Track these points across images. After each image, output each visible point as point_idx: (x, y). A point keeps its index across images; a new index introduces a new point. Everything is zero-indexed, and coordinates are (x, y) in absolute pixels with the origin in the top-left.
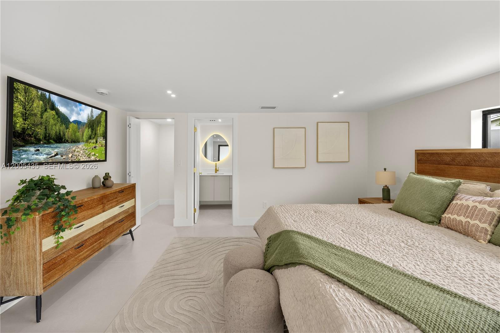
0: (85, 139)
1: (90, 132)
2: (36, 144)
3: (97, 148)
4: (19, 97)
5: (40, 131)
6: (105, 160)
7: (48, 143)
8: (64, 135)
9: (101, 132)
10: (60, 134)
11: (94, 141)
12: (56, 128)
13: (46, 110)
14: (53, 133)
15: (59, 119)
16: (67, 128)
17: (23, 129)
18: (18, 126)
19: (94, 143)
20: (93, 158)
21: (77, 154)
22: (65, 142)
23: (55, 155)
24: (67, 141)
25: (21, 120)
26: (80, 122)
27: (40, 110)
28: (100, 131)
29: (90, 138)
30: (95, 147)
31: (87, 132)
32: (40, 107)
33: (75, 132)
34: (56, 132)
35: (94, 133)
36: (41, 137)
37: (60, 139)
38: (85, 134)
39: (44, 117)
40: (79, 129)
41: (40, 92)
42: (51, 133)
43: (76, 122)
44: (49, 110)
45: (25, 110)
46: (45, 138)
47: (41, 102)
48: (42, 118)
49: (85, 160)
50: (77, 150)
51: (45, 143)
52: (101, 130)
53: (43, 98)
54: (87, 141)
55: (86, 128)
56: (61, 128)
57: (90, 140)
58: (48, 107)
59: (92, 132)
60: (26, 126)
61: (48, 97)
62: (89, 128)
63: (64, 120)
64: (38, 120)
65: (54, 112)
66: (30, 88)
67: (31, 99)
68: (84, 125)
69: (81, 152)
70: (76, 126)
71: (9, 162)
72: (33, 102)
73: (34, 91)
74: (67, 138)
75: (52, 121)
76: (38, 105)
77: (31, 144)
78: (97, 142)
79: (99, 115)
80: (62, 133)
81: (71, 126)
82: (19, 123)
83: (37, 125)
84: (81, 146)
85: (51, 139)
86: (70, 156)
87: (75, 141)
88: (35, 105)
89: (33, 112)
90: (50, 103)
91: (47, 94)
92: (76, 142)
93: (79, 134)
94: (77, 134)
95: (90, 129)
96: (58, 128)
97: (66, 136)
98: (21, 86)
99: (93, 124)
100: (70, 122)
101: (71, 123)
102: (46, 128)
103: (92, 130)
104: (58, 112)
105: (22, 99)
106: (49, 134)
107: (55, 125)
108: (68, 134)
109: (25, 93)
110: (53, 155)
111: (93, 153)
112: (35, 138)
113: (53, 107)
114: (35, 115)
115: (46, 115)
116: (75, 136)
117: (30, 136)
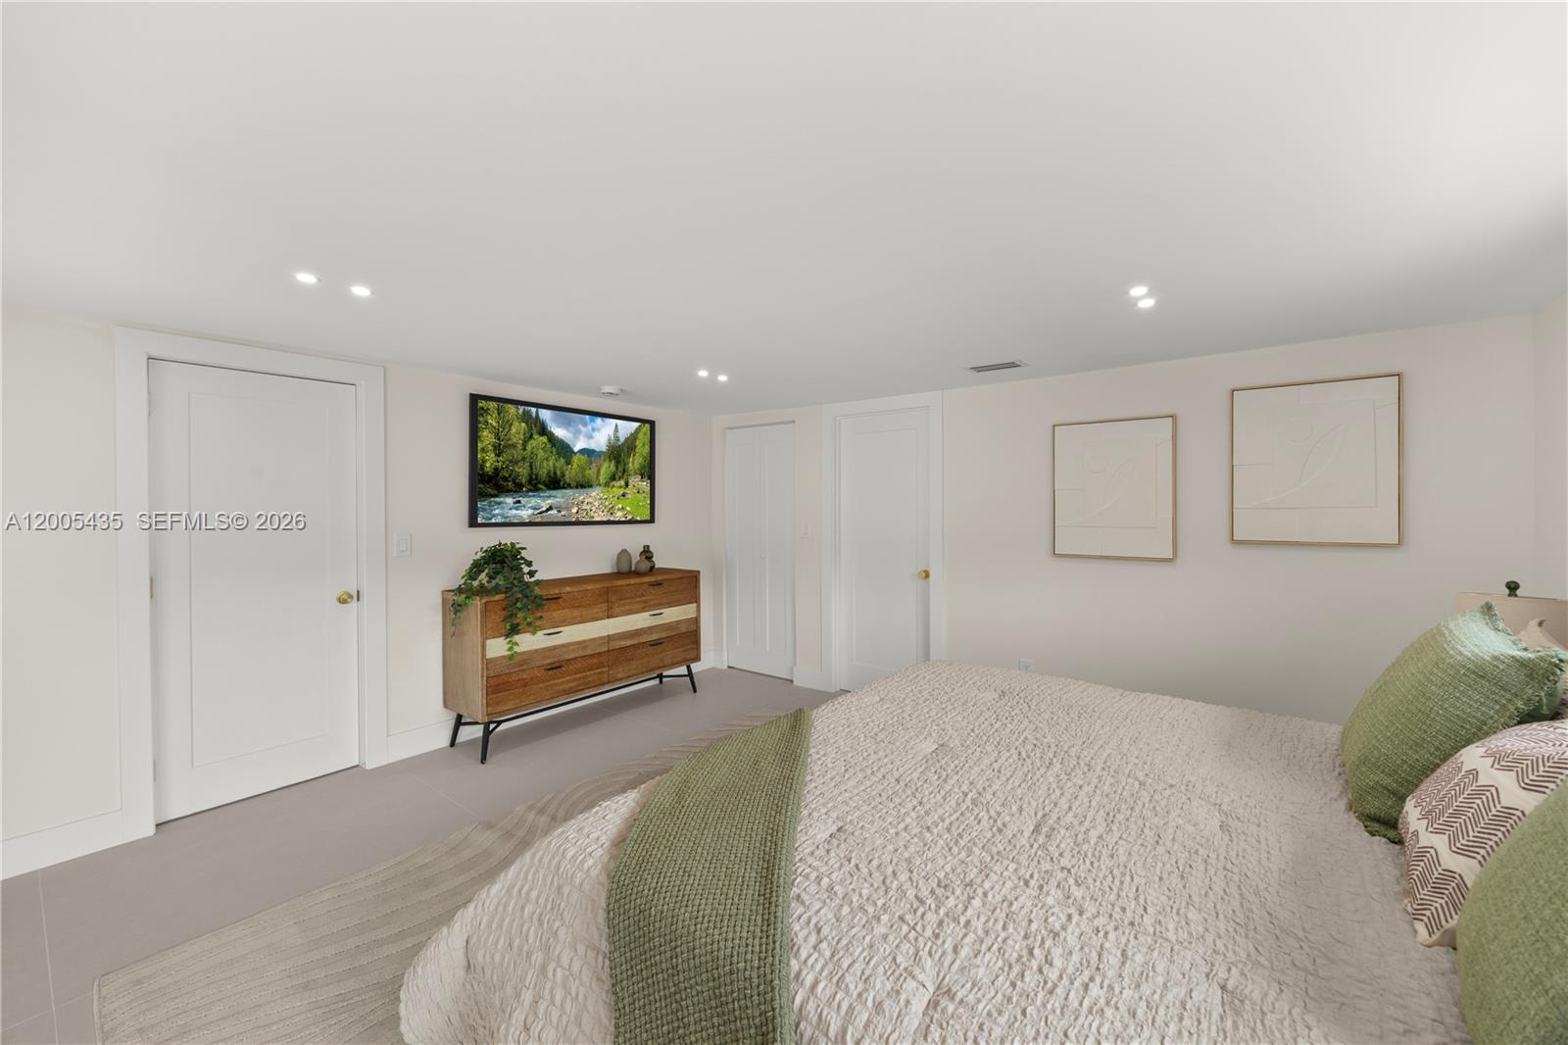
0: (602, 479)
1: (613, 468)
2: (515, 492)
3: (627, 496)
4: (490, 421)
5: (522, 471)
6: (652, 520)
7: (537, 489)
8: (563, 476)
9: (637, 466)
10: (555, 473)
11: (622, 483)
12: (548, 464)
13: (531, 437)
14: (543, 473)
15: (554, 450)
16: (568, 463)
17: (496, 469)
18: (488, 465)
19: (621, 487)
20: (619, 516)
21: (588, 507)
22: (564, 488)
23: (548, 510)
24: (568, 486)
25: (493, 455)
26: (594, 451)
27: (522, 437)
28: (633, 463)
29: (613, 478)
30: (623, 495)
31: (607, 468)
32: (522, 431)
33: (582, 469)
34: (549, 472)
35: (621, 468)
36: (524, 481)
37: (555, 483)
38: (603, 471)
39: (529, 448)
40: (591, 463)
41: (521, 409)
42: (541, 472)
43: (583, 451)
44: (535, 436)
45: (499, 439)
46: (530, 481)
47: (523, 425)
48: (525, 449)
49: (605, 519)
50: (586, 501)
51: (531, 491)
52: (636, 462)
53: (526, 418)
54: (607, 485)
55: (604, 460)
56: (557, 464)
57: (614, 483)
58: (534, 431)
59: (617, 468)
60: (500, 464)
61: (534, 415)
62: (610, 461)
63: (563, 449)
64: (517, 453)
65: (544, 439)
66: (505, 405)
67: (508, 421)
68: (600, 456)
69: (596, 504)
70: (584, 458)
71: (473, 523)
72: (510, 426)
73: (512, 409)
74: (568, 481)
75: (541, 454)
76: (518, 429)
77: (507, 491)
78: (627, 485)
79: (632, 434)
80: (558, 473)
81: (575, 459)
82: (490, 461)
83: (517, 462)
84: (595, 493)
85: (539, 483)
86: (574, 510)
87: (584, 485)
88: (514, 430)
89: (510, 442)
90: (538, 425)
91: (534, 410)
92: (585, 487)
93: (591, 473)
94: (588, 472)
95: (613, 462)
96: (551, 464)
97: (567, 477)
98: (492, 405)
99: (618, 453)
100: (573, 452)
101: (575, 454)
102: (531, 466)
103: (618, 463)
104: (552, 438)
105: (494, 424)
106: (537, 475)
107: (547, 459)
108: (571, 473)
109: (499, 414)
110: (544, 509)
111: (620, 506)
112: (514, 482)
113: (543, 430)
114: (514, 446)
115: (532, 444)
116: (584, 476)
117: (505, 479)
